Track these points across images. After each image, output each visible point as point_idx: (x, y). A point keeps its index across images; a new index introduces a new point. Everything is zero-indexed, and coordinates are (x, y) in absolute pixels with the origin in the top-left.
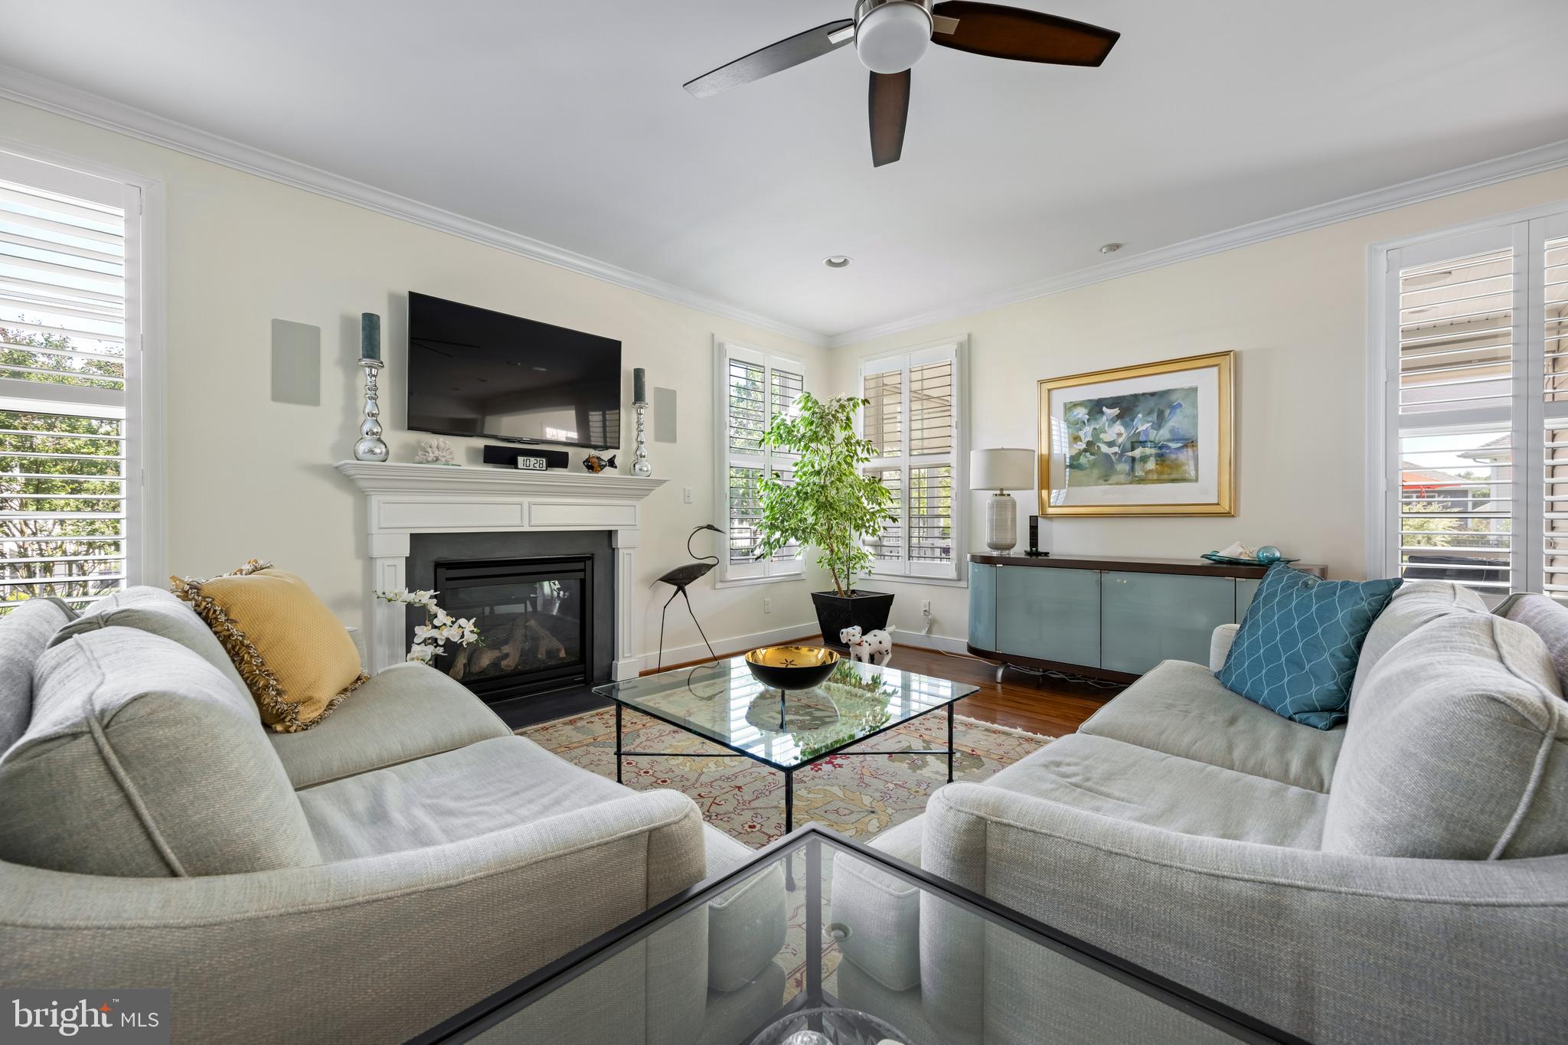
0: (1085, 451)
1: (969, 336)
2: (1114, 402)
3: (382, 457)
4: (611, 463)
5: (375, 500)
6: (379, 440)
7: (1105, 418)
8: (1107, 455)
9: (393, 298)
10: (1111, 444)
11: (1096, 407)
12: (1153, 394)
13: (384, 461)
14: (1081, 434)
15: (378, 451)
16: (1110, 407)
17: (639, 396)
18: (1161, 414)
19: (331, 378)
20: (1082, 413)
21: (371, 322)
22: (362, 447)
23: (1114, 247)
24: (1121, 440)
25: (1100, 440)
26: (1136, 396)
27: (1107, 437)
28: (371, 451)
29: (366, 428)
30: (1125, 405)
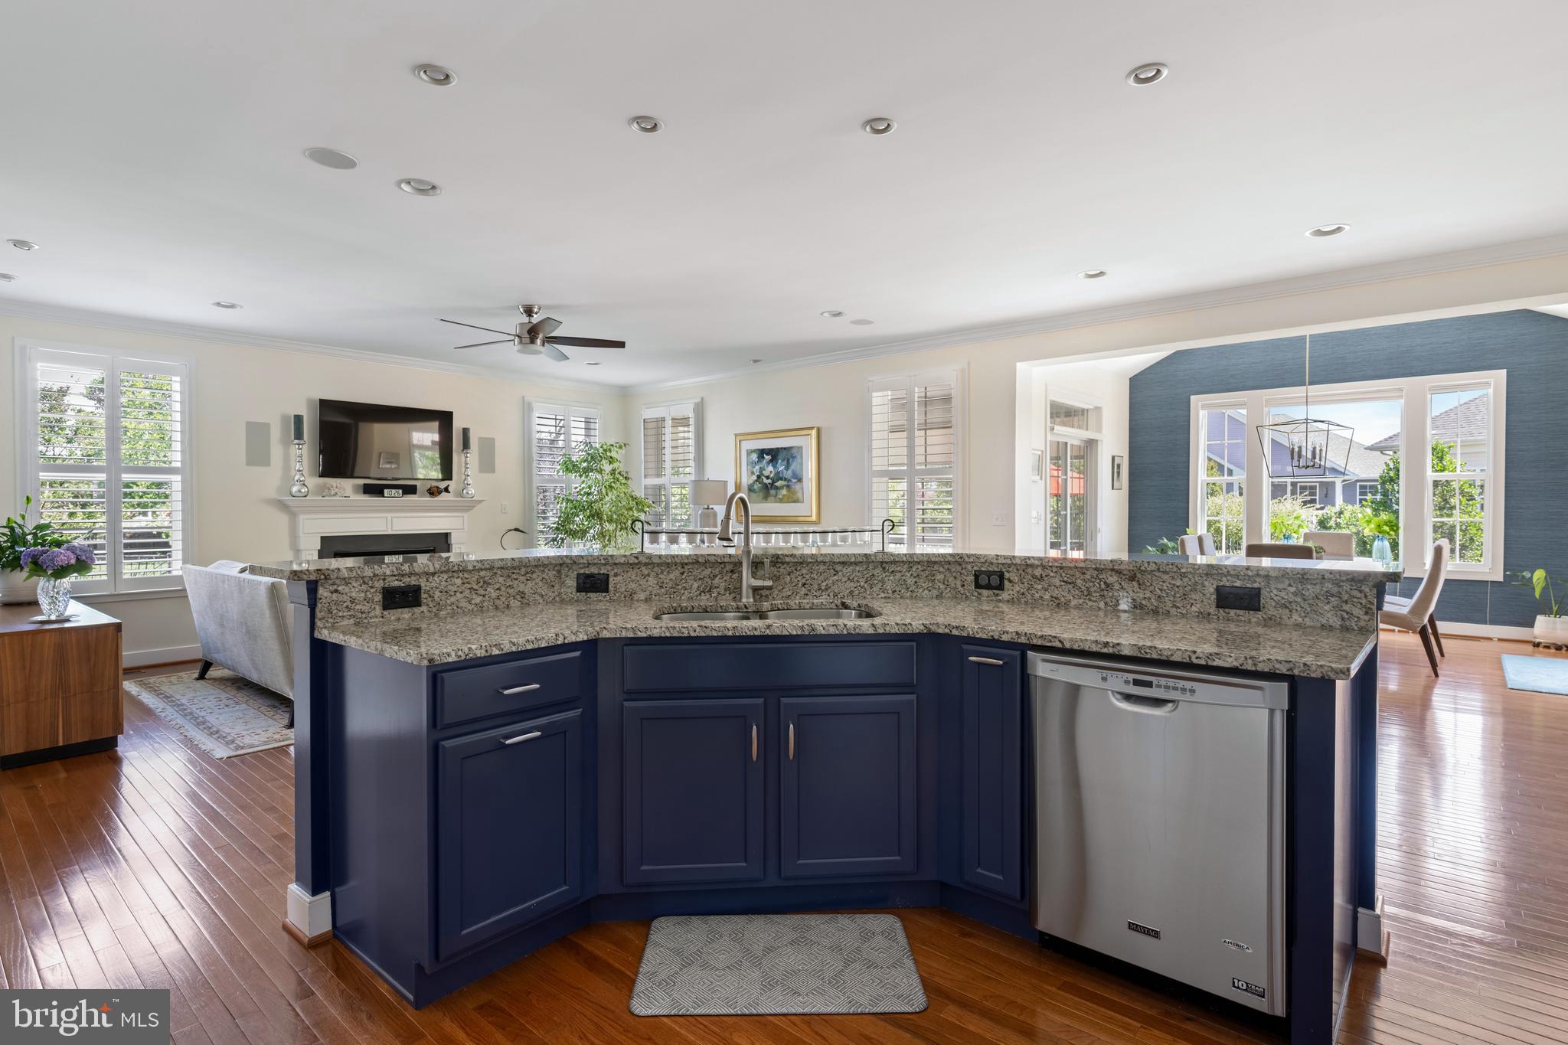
0: (756, 481)
1: (702, 399)
2: (769, 451)
3: (304, 495)
4: (446, 490)
5: (302, 518)
6: (304, 484)
7: (765, 461)
8: (766, 484)
9: (310, 401)
10: (768, 477)
11: (762, 453)
12: (785, 449)
13: (306, 496)
14: (755, 470)
15: (303, 491)
16: (767, 455)
17: (466, 445)
18: (788, 460)
19: (276, 451)
20: (754, 457)
21: (298, 419)
22: (295, 489)
23: (756, 361)
24: (772, 476)
25: (763, 475)
26: (778, 449)
27: (766, 473)
28: (300, 491)
29: (296, 478)
30: (774, 453)
